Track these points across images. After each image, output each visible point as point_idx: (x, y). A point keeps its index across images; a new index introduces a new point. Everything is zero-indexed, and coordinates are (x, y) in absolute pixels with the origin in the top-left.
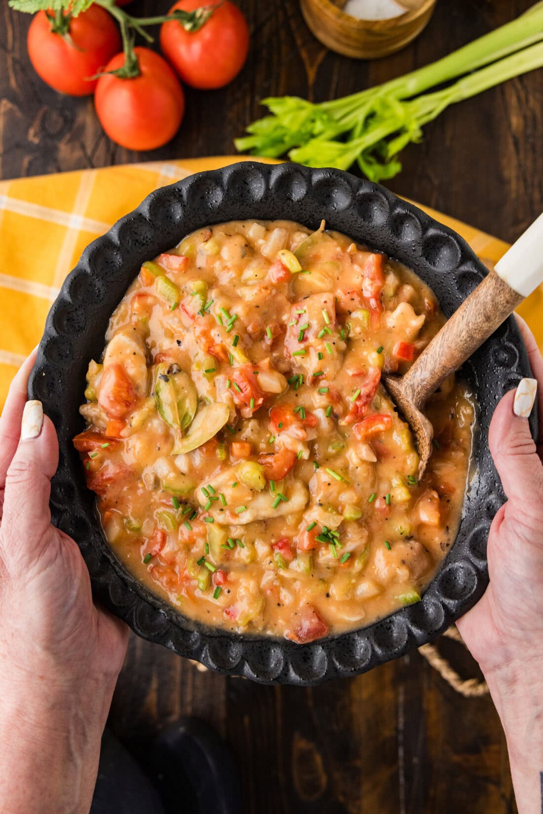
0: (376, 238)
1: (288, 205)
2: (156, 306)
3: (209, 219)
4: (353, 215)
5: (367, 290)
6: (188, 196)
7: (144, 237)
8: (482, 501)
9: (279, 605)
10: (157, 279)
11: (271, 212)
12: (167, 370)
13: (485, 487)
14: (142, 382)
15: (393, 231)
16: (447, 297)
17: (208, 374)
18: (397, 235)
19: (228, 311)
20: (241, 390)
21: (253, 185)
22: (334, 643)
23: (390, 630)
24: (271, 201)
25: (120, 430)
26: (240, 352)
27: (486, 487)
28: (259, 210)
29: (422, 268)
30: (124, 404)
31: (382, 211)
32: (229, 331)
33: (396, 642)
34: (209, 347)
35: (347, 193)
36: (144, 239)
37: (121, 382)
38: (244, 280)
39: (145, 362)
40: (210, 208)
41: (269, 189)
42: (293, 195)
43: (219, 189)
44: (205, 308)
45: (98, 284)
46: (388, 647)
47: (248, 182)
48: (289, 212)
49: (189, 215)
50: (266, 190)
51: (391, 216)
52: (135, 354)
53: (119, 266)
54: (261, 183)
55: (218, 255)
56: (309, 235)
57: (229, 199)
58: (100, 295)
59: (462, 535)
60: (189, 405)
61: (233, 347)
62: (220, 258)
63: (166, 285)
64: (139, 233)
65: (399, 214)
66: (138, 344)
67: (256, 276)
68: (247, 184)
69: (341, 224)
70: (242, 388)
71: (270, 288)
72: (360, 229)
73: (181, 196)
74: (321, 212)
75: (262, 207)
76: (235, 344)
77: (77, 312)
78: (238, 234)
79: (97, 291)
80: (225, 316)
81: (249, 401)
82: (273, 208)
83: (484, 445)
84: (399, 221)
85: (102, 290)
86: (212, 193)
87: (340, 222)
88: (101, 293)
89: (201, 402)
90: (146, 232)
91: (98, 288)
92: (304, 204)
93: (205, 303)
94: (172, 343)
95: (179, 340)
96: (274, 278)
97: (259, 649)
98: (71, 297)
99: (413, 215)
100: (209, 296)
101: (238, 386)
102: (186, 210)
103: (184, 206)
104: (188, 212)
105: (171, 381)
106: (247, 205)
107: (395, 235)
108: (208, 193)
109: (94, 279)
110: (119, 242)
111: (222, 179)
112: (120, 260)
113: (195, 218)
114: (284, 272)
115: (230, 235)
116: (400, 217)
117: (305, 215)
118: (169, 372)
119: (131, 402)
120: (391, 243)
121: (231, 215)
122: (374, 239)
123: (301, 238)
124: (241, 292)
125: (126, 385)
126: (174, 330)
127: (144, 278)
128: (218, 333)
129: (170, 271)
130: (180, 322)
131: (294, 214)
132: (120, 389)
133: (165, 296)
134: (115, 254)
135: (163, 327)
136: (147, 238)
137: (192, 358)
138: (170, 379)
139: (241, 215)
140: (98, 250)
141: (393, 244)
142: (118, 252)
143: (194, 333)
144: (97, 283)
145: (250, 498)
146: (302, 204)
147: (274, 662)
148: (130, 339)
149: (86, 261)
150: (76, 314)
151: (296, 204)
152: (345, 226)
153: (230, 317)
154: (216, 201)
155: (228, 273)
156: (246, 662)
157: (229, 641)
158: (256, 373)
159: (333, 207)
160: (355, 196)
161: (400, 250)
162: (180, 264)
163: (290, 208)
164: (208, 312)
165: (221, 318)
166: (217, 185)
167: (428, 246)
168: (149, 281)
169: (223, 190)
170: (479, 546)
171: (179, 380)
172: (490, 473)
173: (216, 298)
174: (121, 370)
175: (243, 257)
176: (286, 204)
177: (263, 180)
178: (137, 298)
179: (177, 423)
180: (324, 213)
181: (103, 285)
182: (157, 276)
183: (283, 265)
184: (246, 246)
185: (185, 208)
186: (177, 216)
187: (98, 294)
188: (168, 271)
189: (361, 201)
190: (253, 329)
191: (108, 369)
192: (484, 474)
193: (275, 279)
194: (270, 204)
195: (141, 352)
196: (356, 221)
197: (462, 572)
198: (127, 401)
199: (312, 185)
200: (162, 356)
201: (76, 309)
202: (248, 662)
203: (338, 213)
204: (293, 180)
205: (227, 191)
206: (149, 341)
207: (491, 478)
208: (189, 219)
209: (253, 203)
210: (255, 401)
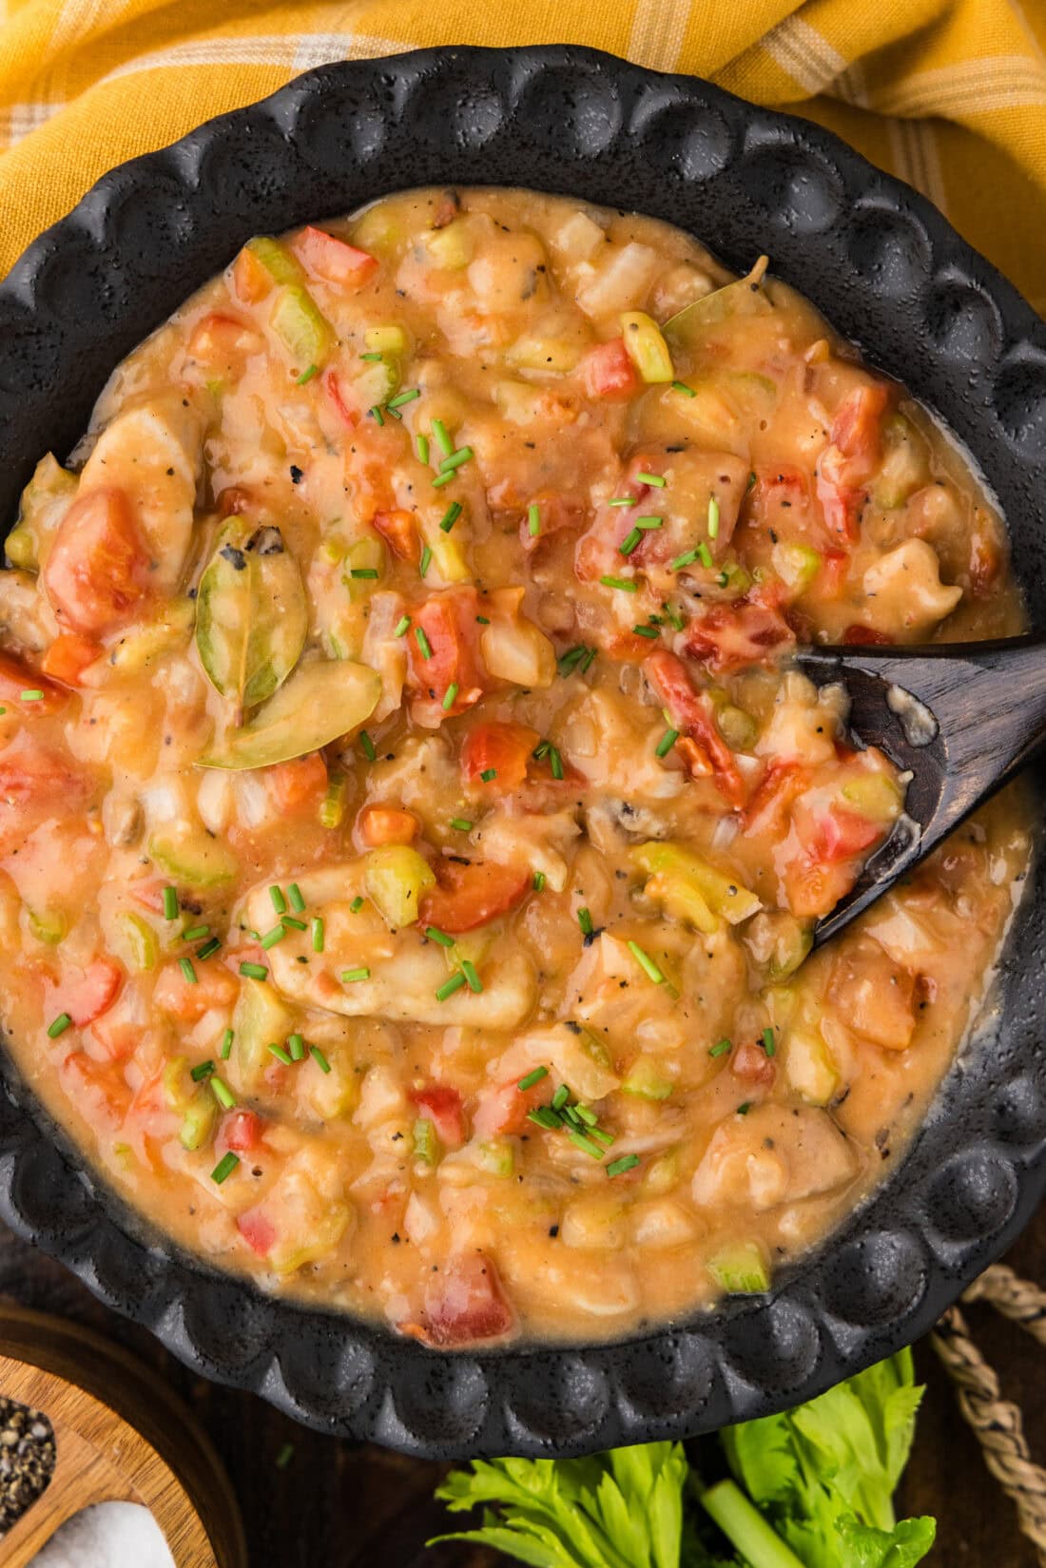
0: (881, 328)
1: (669, 185)
2: (255, 358)
3: (450, 170)
4: (833, 254)
5: (828, 478)
6: (409, 101)
7: (266, 179)
8: (993, 1087)
9: (396, 1238)
10: (278, 291)
11: (618, 190)
12: (248, 537)
13: (1009, 1051)
14: (172, 554)
15: (929, 322)
16: (1031, 530)
17: (355, 581)
18: (936, 335)
19: (452, 433)
20: (432, 652)
21: (589, 112)
22: (515, 1363)
23: (671, 1366)
24: (626, 165)
25: (82, 666)
26: (452, 549)
27: (1011, 1055)
28: (586, 178)
29: (983, 435)
30: (111, 601)
31: (911, 262)
32: (442, 488)
33: (679, 1398)
34: (378, 513)
35: (830, 196)
36: (263, 184)
37: (119, 541)
38: (515, 361)
39: (193, 501)
40: (459, 145)
41: (627, 134)
42: (689, 161)
43: (496, 101)
44: (393, 404)
45: (115, 276)
46: (653, 1404)
47: (575, 101)
48: (666, 201)
49: (397, 150)
50: (619, 134)
51: (932, 283)
52: (170, 472)
53: (181, 241)
54: (609, 113)
55: (458, 276)
56: (716, 285)
57: (516, 133)
58: (111, 304)
59: (918, 1164)
60: (282, 647)
61: (439, 531)
62: (464, 284)
63: (300, 311)
64: (254, 168)
65: (951, 286)
66: (186, 449)
67: (549, 360)
68: (574, 106)
69: (799, 269)
70: (435, 647)
71: (577, 406)
72: (843, 293)
73: (390, 97)
74: (751, 223)
75: (598, 173)
76: (447, 527)
77: (42, 337)
78: (526, 229)
79: (107, 294)
80: (439, 442)
81: (445, 690)
82: (626, 182)
83: (1034, 943)
84: (949, 300)
85: (120, 294)
86: (474, 107)
87: (797, 261)
88: (116, 301)
89: (312, 650)
90: (273, 169)
91: (110, 287)
92: (711, 193)
93: (394, 392)
94: (277, 470)
95: (299, 467)
96: (594, 383)
97: (316, 1335)
98: (37, 295)
99: (989, 298)
100: (412, 377)
101: (428, 641)
102: (395, 136)
103: (390, 125)
104: (399, 141)
105: (249, 568)
106: (559, 159)
107: (933, 335)
108: (464, 104)
109: (106, 263)
110: (196, 181)
111: (510, 78)
112: (189, 227)
113: (413, 160)
114: (625, 377)
115: (505, 228)
116: (955, 292)
117: (708, 219)
118: (251, 546)
119: (131, 599)
120: (917, 351)
121: (511, 174)
122: (876, 328)
123: (691, 288)
124: (499, 390)
125: (130, 551)
126: (292, 436)
127: (244, 279)
128: (412, 483)
129: (319, 278)
130: (313, 419)
131: (679, 210)
132: (109, 557)
133: (290, 341)
134: (180, 207)
135: (263, 420)
136: (273, 183)
137: (323, 526)
138: (248, 563)
139: (537, 179)
140: (137, 191)
141: (922, 354)
142: (187, 206)
143: (347, 463)
144: (113, 273)
145: (387, 953)
146: (706, 191)
147: (347, 1378)
148: (166, 430)
149: (99, 208)
150: (38, 342)
151: (689, 187)
152: (807, 273)
153: (454, 451)
154: (480, 131)
155: (474, 328)
156: (276, 1360)
157: (242, 1296)
158: (482, 620)
159: (788, 218)
160: (849, 208)
161: (937, 375)
162: (351, 271)
163: (672, 193)
164: (397, 417)
165: (427, 446)
166: (493, 90)
167: (1010, 385)
168: (254, 290)
169: (505, 107)
170: (953, 1202)
171: (272, 573)
172: (1029, 1020)
173: (431, 388)
174: (124, 505)
175: (526, 296)
176: (665, 180)
177: (617, 108)
178: (211, 323)
179: (238, 685)
180: (760, 228)
181: (127, 282)
182: (281, 282)
183: (625, 354)
184: (542, 269)
185: (394, 130)
186: (367, 144)
187: (108, 302)
188: (315, 276)
189: (861, 223)
190: (504, 499)
191: (92, 496)
192: (1015, 1020)
193: (599, 386)
194: (620, 171)
195: (188, 472)
196: (839, 271)
197: (893, 1259)
198: (120, 593)
199: (742, 152)
200: (241, 498)
201: (39, 332)
202: (280, 1361)
203: (795, 236)
204: (696, 123)
205: (515, 113)
206: (215, 447)
207: (1029, 1033)
208: (397, 160)
209: (577, 159)
210: (461, 691)
